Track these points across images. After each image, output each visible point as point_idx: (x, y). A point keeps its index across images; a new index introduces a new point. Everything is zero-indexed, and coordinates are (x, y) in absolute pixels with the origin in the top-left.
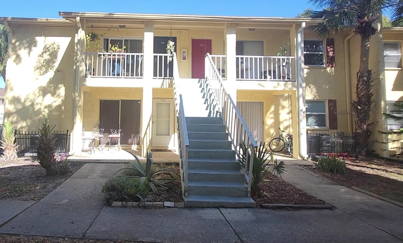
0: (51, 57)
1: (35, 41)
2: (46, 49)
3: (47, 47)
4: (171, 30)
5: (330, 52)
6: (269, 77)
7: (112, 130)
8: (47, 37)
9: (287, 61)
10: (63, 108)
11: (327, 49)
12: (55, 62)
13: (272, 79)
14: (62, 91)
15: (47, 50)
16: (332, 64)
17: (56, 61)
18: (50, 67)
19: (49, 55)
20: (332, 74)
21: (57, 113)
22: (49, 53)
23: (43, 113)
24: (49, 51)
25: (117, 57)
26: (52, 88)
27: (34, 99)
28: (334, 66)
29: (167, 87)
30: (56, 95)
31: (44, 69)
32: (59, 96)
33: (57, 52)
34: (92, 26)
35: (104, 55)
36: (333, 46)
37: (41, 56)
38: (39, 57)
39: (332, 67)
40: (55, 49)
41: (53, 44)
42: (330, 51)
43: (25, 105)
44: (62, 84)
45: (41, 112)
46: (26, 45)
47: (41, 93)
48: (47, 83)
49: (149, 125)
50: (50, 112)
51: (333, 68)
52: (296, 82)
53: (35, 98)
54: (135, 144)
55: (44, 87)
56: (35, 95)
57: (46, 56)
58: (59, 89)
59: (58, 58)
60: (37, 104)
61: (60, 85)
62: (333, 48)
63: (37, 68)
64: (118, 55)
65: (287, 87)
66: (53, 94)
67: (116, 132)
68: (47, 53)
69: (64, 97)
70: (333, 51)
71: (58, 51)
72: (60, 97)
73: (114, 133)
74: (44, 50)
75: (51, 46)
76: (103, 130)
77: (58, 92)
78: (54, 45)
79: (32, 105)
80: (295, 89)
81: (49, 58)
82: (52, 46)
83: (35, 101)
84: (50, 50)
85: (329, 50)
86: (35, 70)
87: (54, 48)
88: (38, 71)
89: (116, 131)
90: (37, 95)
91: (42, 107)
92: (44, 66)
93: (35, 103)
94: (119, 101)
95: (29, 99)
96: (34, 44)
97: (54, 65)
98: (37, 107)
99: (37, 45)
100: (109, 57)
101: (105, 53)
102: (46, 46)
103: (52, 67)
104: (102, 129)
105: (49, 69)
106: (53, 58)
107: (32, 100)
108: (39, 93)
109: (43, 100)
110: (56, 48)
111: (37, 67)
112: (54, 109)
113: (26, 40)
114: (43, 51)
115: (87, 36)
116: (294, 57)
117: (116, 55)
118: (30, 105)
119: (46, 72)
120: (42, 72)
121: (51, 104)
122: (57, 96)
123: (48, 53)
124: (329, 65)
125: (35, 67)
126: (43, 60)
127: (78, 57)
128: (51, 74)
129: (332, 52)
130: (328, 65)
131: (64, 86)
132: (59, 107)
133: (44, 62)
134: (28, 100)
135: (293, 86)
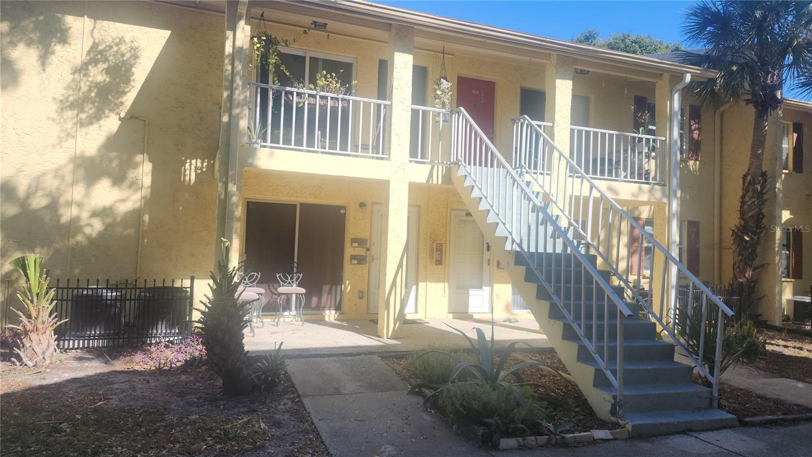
0: (111, 77)
1: (63, 27)
2: (96, 54)
3: (101, 48)
4: (444, 53)
5: (695, 132)
6: (623, 174)
7: (280, 277)
8: (99, 22)
9: (652, 144)
10: (146, 218)
11: (691, 126)
12: (125, 93)
13: (629, 179)
14: (144, 172)
15: (99, 56)
16: (697, 155)
17: (126, 90)
18: (109, 105)
19: (108, 71)
20: (695, 173)
21: (130, 231)
22: (105, 66)
23: (88, 230)
24: (106, 60)
25: (330, 103)
26: (115, 163)
27: (58, 189)
28: (699, 159)
29: (440, 182)
30: (127, 183)
31: (91, 109)
32: (135, 185)
33: (132, 66)
34: (262, 15)
35: (299, 94)
36: (700, 120)
37: (82, 70)
38: (74, 73)
39: (696, 160)
40: (125, 58)
41: (118, 40)
42: (695, 130)
43: (30, 205)
44: (143, 154)
45: (81, 227)
46: (33, 36)
47: (81, 173)
48: (100, 149)
49: (400, 265)
50: (108, 227)
51: (698, 162)
52: (667, 187)
53: (63, 187)
54: (330, 309)
55: (91, 160)
56: (63, 178)
57: (98, 74)
58: (135, 166)
59: (132, 83)
60: (69, 204)
61: (139, 158)
62: (699, 124)
63: (68, 104)
64: (332, 98)
65: (654, 195)
66: (118, 179)
67: (289, 281)
68: (99, 66)
69: (150, 189)
70: (699, 129)
71: (133, 62)
72: (137, 190)
73: (285, 282)
74: (92, 55)
75: (111, 47)
76: (257, 277)
77: (131, 175)
78: (120, 46)
79: (53, 206)
80: (665, 200)
81: (105, 81)
82: (115, 49)
83: (61, 195)
84: (110, 58)
85: (693, 128)
86: (62, 109)
87: (123, 55)
88: (70, 114)
89: (289, 279)
90: (69, 178)
91: (85, 215)
92: (93, 102)
93: (62, 200)
94: (296, 205)
95: (44, 189)
96: (59, 35)
97: (120, 100)
98: (67, 214)
99: (70, 40)
100: (312, 100)
101: (301, 91)
102: (98, 45)
103: (116, 104)
104: (256, 274)
105: (107, 111)
106: (118, 80)
107: (51, 192)
108: (74, 172)
109: (87, 195)
110: (128, 55)
111: (68, 101)
112: (119, 219)
113: (33, 19)
114: (88, 58)
115: (256, 40)
116: (664, 139)
117: (329, 98)
118: (46, 207)
119: (97, 117)
120: (83, 116)
121: (111, 208)
122: (130, 186)
123: (102, 66)
124: (692, 156)
125: (61, 101)
126: (88, 83)
127: (237, 92)
128: (111, 123)
129: (698, 132)
130: (690, 155)
131: (150, 161)
132: (136, 214)
133: (90, 91)
134: (40, 193)
135: (664, 194)
